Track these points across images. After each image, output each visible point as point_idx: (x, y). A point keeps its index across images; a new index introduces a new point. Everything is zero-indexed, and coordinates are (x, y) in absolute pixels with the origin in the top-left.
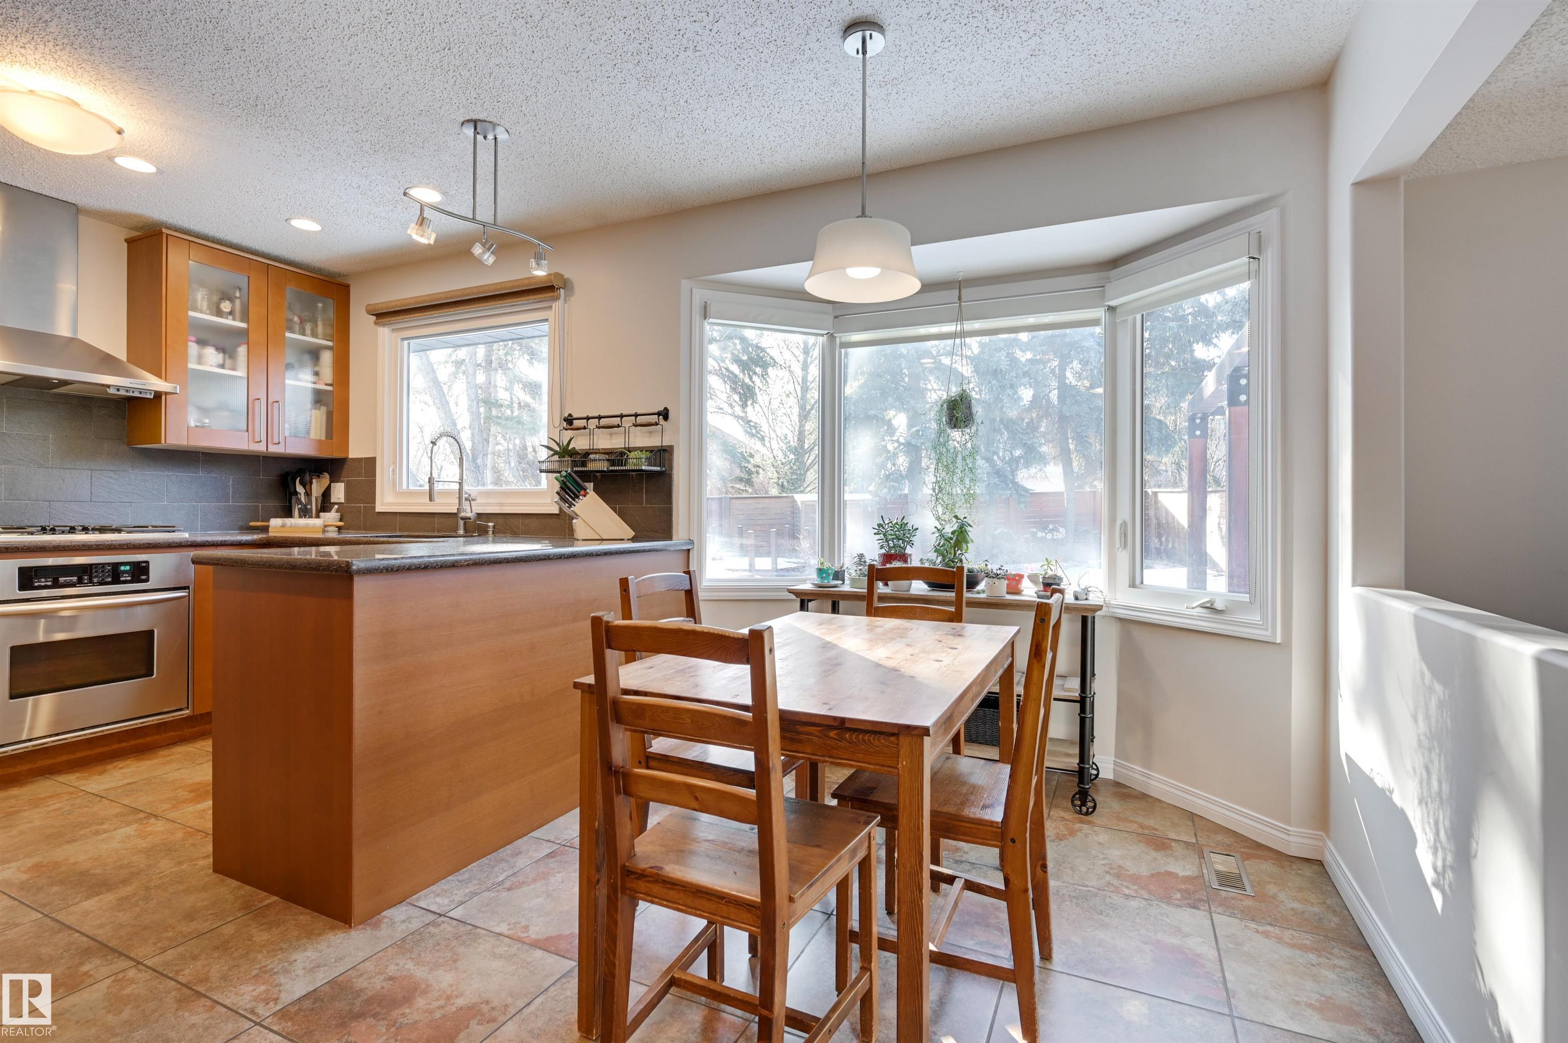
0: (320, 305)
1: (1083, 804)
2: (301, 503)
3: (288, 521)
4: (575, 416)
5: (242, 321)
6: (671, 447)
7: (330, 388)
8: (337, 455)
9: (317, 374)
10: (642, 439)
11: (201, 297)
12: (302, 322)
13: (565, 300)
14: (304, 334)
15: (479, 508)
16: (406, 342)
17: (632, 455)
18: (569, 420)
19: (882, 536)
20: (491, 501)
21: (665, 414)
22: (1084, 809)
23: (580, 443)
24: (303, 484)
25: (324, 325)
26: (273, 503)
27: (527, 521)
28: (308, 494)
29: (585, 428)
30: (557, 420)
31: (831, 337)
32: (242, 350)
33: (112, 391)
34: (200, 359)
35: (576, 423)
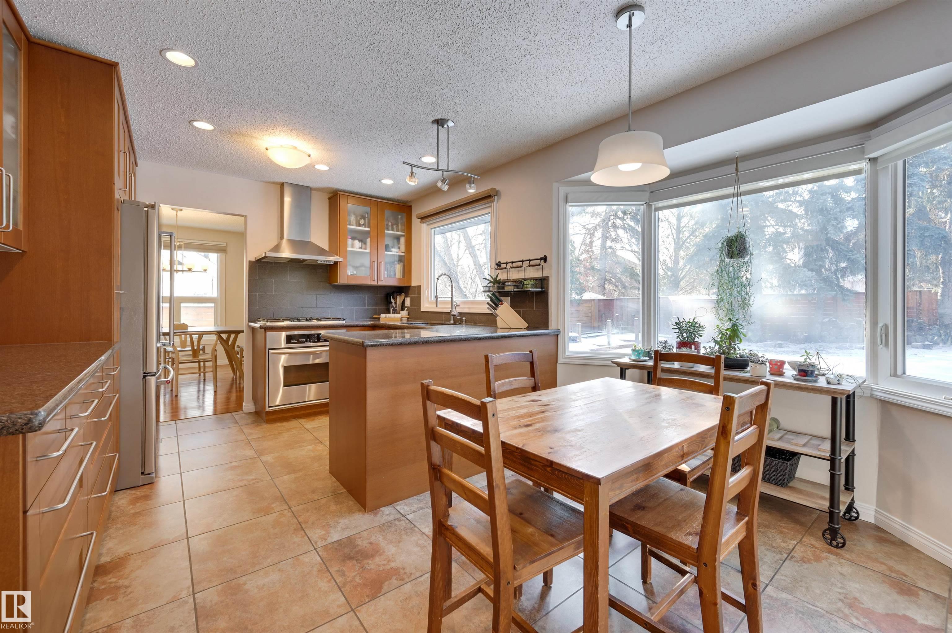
0: (400, 216)
1: (833, 538)
2: (393, 307)
3: (388, 315)
4: (502, 262)
5: (368, 228)
6: (548, 277)
7: (403, 254)
8: (406, 285)
9: (399, 248)
10: (533, 273)
11: (353, 219)
12: (392, 225)
13: (497, 201)
14: (393, 230)
15: (461, 310)
16: (433, 230)
17: (526, 282)
18: (499, 264)
19: (677, 330)
20: (467, 306)
21: (545, 259)
22: (834, 543)
23: (503, 276)
24: (394, 298)
25: (401, 225)
26: (383, 307)
27: (481, 317)
28: (396, 303)
29: (505, 268)
30: (494, 265)
31: (649, 206)
32: (368, 240)
33: (319, 262)
34: (353, 246)
35: (503, 266)
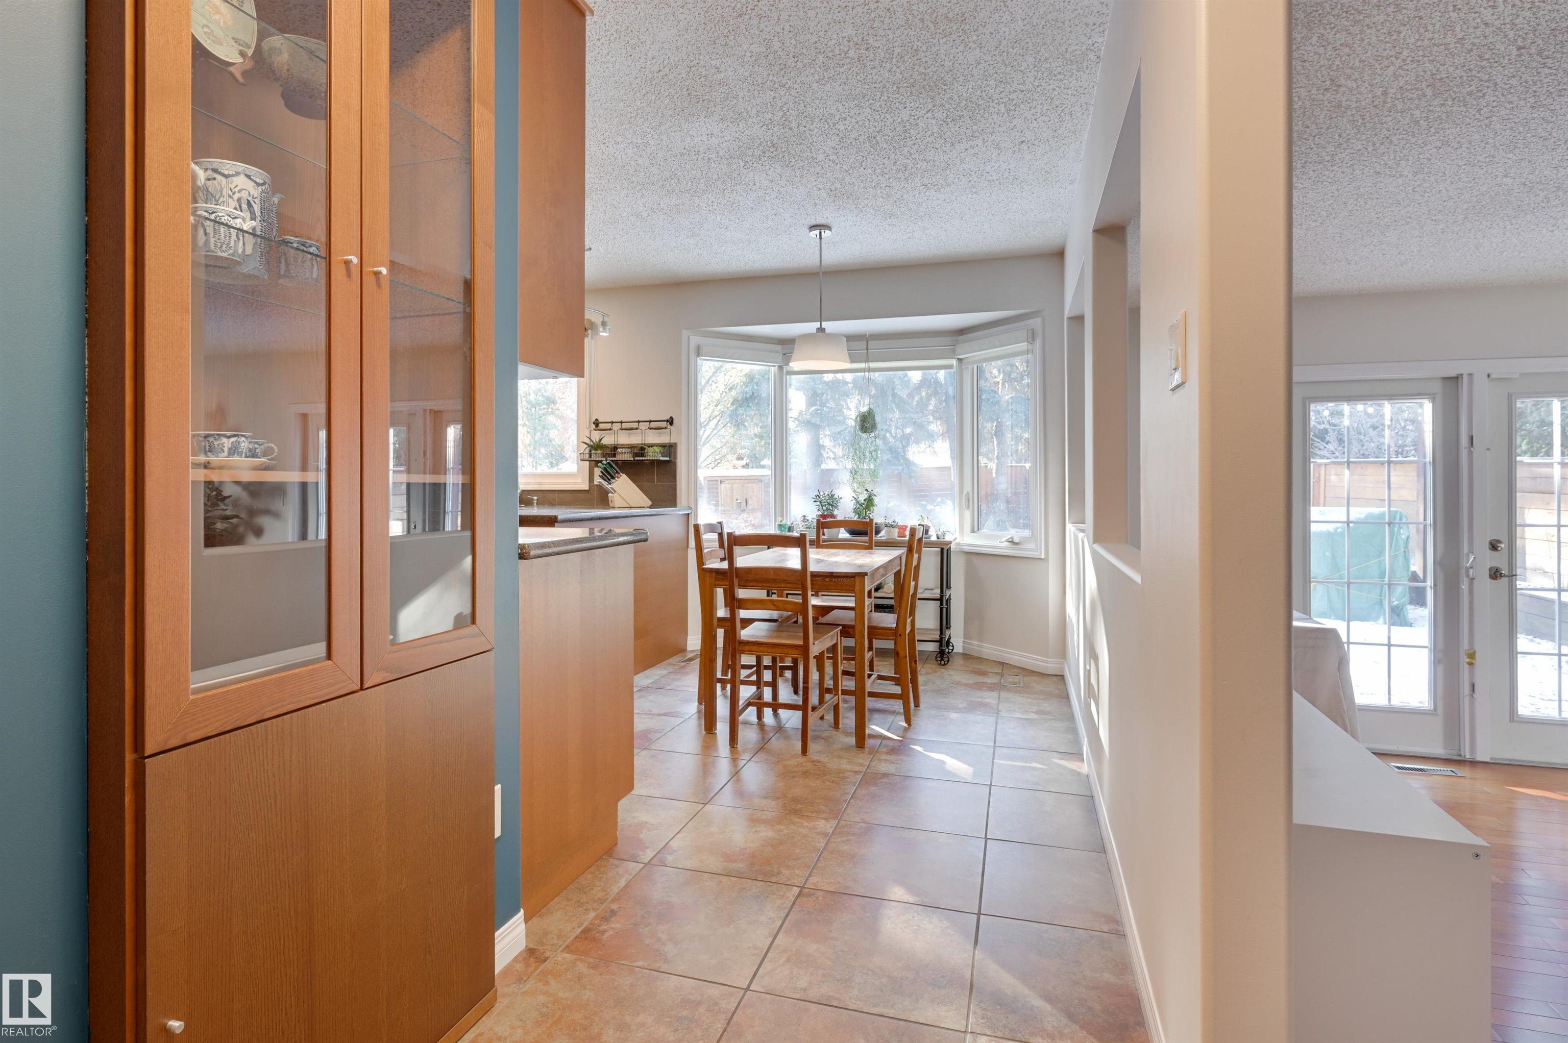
1: (942, 659)
4: (600, 421)
6: (676, 444)
10: (653, 438)
13: (592, 336)
17: (651, 449)
18: (597, 423)
19: (818, 503)
21: (671, 421)
22: (943, 662)
23: (608, 440)
27: (562, 495)
29: (610, 429)
30: (587, 423)
31: (781, 368)
35: (601, 426)
